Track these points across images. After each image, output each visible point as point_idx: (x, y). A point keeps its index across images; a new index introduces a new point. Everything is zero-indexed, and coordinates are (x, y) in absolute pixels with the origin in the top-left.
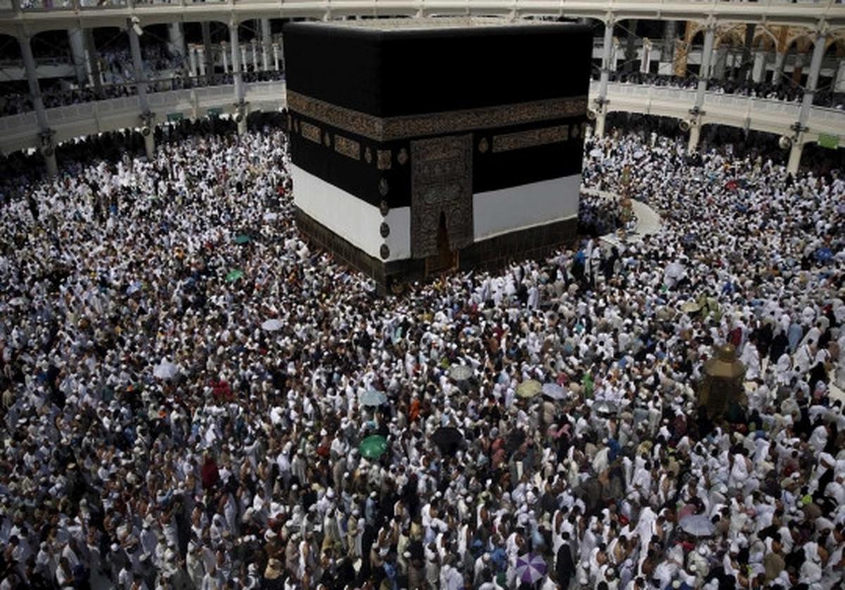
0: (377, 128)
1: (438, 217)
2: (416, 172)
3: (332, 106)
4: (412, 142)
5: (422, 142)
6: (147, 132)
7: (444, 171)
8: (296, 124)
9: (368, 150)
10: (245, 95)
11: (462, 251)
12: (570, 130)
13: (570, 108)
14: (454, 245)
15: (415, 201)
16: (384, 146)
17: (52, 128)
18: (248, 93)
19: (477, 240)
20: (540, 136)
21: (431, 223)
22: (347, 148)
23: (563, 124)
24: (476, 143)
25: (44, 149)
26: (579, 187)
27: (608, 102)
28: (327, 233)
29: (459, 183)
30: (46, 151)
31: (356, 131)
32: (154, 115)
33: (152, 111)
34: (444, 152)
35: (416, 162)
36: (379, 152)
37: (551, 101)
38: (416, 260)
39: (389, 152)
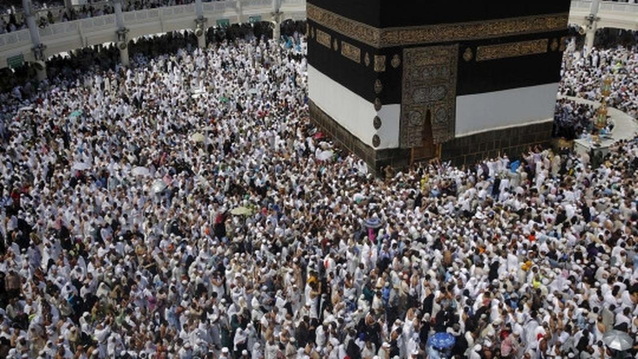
0: (374, 36)
1: (424, 115)
2: (407, 75)
3: (341, 18)
4: (405, 49)
5: (413, 50)
6: (200, 33)
7: (431, 75)
8: (312, 32)
9: (367, 54)
10: (280, 7)
11: (444, 145)
12: (550, 44)
13: (550, 23)
14: (437, 138)
15: (405, 98)
16: (381, 52)
17: (127, 27)
18: (283, 4)
19: (457, 136)
20: (520, 48)
21: (417, 119)
22: (351, 52)
23: (543, 38)
24: (462, 51)
25: (119, 43)
26: (556, 94)
27: (598, 19)
28: (331, 122)
29: (444, 87)
30: (121, 45)
31: (358, 39)
32: (206, 19)
33: (205, 16)
34: (432, 59)
35: (406, 66)
36: (376, 57)
37: (532, 18)
38: (402, 150)
39: (384, 57)
